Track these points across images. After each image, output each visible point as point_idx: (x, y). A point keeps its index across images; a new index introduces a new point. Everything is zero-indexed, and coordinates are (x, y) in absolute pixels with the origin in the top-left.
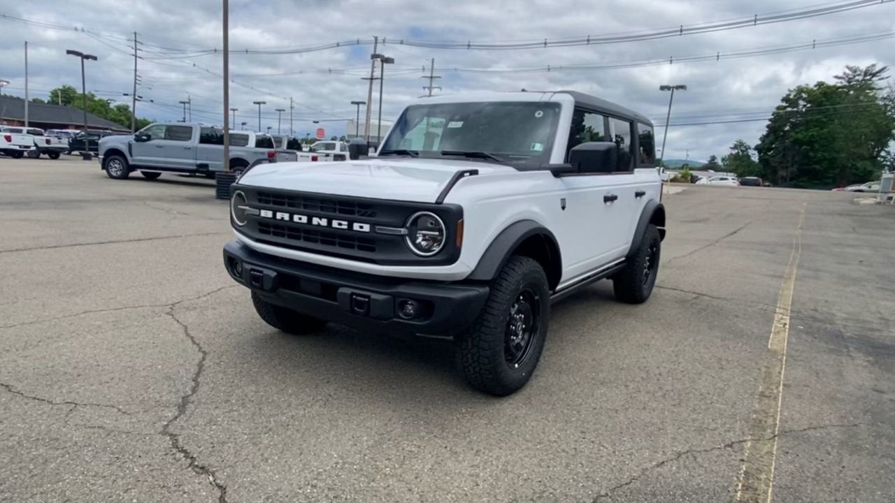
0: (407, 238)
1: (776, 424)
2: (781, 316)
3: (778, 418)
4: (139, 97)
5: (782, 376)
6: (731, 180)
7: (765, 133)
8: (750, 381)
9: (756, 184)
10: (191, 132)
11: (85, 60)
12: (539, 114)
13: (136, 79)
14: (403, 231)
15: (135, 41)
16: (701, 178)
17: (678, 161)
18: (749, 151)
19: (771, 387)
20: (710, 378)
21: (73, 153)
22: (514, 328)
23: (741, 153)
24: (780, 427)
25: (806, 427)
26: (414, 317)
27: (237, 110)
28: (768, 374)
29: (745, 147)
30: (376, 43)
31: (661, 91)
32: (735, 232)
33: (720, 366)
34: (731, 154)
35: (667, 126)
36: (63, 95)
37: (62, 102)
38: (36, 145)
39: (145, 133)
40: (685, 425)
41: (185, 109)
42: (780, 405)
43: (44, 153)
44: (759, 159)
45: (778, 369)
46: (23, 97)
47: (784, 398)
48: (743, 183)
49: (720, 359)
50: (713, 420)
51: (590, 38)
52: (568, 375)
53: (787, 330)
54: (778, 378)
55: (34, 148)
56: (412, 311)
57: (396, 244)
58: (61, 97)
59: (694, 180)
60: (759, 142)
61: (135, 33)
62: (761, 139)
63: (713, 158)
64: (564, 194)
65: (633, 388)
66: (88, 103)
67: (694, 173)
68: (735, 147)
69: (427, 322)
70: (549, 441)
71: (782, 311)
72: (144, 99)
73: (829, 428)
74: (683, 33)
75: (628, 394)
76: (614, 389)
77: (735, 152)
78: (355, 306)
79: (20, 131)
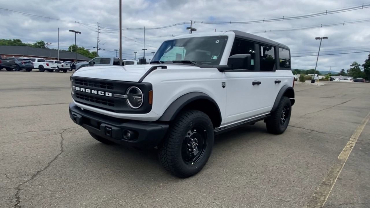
0: (128, 100)
1: (325, 200)
2: (351, 142)
3: (327, 197)
4: (99, 48)
5: (339, 174)
6: (350, 80)
7: (367, 59)
8: (320, 175)
9: (362, 81)
10: (110, 61)
11: (76, 34)
12: (217, 42)
13: (98, 41)
14: (125, 96)
15: (98, 26)
16: (336, 79)
17: (326, 72)
18: (360, 67)
19: (330, 179)
20: (298, 173)
21: (73, 70)
22: (190, 145)
23: (355, 68)
24: (326, 202)
25: (341, 203)
26: (131, 139)
27: (137, 53)
28: (332, 172)
29: (358, 65)
30: (192, 23)
31: (316, 40)
32: (345, 103)
33: (307, 167)
34: (351, 69)
35: (318, 55)
36: (73, 48)
37: (72, 51)
38: (58, 67)
39: (92, 61)
40: (273, 199)
41: (116, 52)
42: (331, 190)
43: (61, 70)
44: (364, 70)
45: (338, 170)
46: (57, 49)
47: (335, 186)
48: (355, 81)
49: (308, 163)
50: (290, 196)
51: (284, 17)
52: (223, 168)
53: (352, 149)
54: (336, 175)
55: (57, 68)
56: (130, 136)
57: (123, 102)
58: (72, 49)
59: (332, 79)
60: (365, 63)
61: (98, 23)
62: (365, 62)
63: (343, 70)
64: (224, 80)
65: (254, 177)
66: (82, 51)
67: (332, 77)
68: (353, 65)
69: (136, 141)
70: (195, 203)
71: (352, 140)
72: (101, 49)
73: (355, 204)
74: (327, 13)
75: (250, 180)
76: (244, 176)
77: (353, 67)
78: (107, 132)
79: (53, 62)
